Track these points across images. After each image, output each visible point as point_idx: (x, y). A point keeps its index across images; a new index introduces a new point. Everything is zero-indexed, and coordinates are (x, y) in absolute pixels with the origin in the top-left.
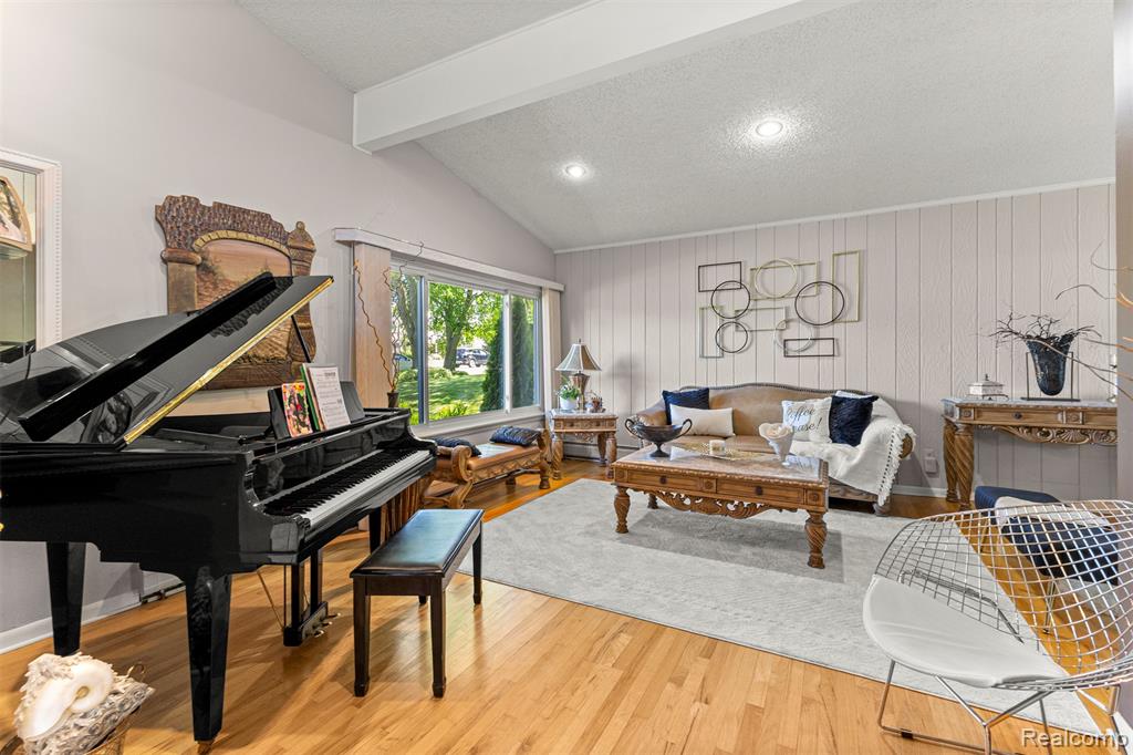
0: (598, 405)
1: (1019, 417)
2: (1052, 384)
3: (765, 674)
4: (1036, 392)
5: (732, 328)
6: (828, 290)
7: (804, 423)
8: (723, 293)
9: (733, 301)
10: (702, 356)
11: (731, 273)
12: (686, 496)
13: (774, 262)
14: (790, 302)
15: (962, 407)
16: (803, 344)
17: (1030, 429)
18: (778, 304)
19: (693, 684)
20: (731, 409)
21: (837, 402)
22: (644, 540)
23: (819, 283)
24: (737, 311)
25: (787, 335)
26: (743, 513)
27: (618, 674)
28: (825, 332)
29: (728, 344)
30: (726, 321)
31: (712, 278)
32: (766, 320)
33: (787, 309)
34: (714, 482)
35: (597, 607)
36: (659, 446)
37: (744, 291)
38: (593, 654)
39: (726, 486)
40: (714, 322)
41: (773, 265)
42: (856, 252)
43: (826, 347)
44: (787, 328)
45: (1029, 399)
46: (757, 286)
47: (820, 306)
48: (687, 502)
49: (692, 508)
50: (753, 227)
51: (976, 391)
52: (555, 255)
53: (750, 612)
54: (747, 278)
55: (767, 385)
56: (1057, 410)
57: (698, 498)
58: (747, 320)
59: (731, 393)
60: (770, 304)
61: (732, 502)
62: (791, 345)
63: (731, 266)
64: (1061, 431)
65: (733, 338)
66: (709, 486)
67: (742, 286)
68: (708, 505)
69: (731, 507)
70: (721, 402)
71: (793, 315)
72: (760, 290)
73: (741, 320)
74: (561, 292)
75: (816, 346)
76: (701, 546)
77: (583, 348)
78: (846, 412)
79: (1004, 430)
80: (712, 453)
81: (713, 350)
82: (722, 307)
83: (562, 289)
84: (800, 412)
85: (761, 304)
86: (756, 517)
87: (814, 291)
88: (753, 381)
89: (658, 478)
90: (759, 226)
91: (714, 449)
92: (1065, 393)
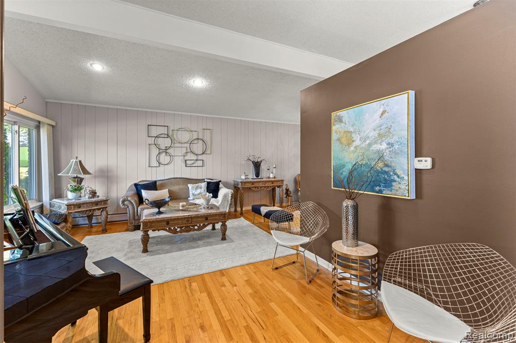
0: (94, 194)
1: (253, 184)
2: (257, 175)
3: (241, 272)
4: (255, 177)
5: (164, 154)
6: (201, 142)
7: (199, 192)
8: (160, 139)
9: (164, 143)
10: (149, 166)
11: (163, 130)
12: (178, 228)
13: (181, 128)
14: (188, 145)
15: (241, 182)
16: (192, 162)
17: (255, 187)
18: (183, 145)
19: (227, 284)
20: (167, 190)
21: (208, 183)
22: (159, 251)
23: (198, 139)
24: (166, 147)
25: (186, 158)
26: (200, 228)
27: (205, 294)
28: (200, 157)
29: (162, 161)
30: (161, 151)
31: (155, 131)
32: (178, 152)
33: (187, 148)
34: (190, 219)
35: (171, 281)
36: (159, 209)
37: (169, 139)
38: (190, 294)
39: (194, 220)
40: (155, 151)
41: (181, 130)
42: (210, 129)
43: (200, 163)
44: (187, 155)
45: (253, 179)
46: (175, 136)
47: (198, 147)
48: (179, 230)
49: (181, 232)
50: (173, 112)
51: (243, 177)
52: (47, 102)
53: (222, 259)
54: (170, 134)
55: (179, 178)
56: (260, 182)
57: (182, 227)
58: (170, 151)
59: (165, 183)
60: (180, 145)
61: (196, 225)
62: (188, 162)
63: (163, 127)
64: (261, 187)
65: (164, 158)
66: (188, 221)
67: (168, 136)
68: (188, 229)
69: (196, 227)
70: (163, 186)
71: (189, 150)
72: (176, 138)
73: (168, 151)
74: (53, 126)
75: (197, 163)
76: (184, 246)
77: (80, 162)
78: (212, 187)
79: (250, 188)
80: (181, 208)
81: (154, 163)
82: (159, 145)
83: (54, 125)
84: (197, 188)
85: (176, 145)
86: (205, 229)
87: (196, 142)
88: (173, 177)
89: (165, 223)
90: (176, 112)
91: (182, 206)
92: (260, 177)
